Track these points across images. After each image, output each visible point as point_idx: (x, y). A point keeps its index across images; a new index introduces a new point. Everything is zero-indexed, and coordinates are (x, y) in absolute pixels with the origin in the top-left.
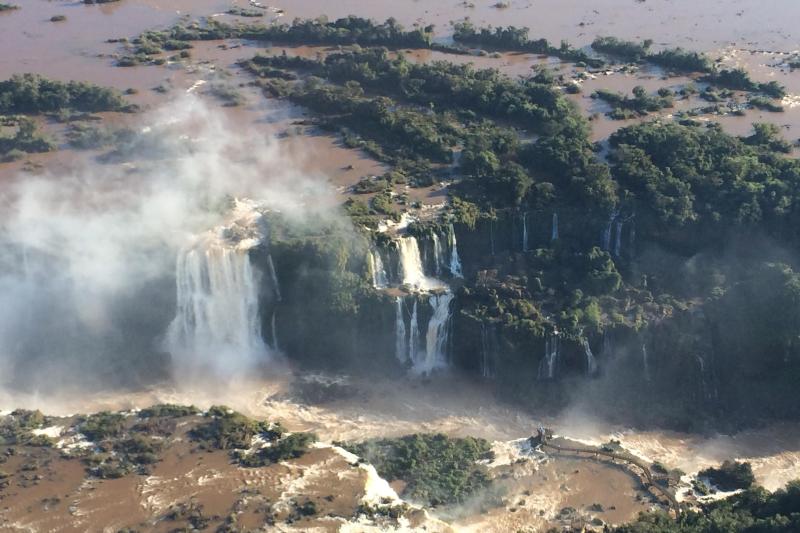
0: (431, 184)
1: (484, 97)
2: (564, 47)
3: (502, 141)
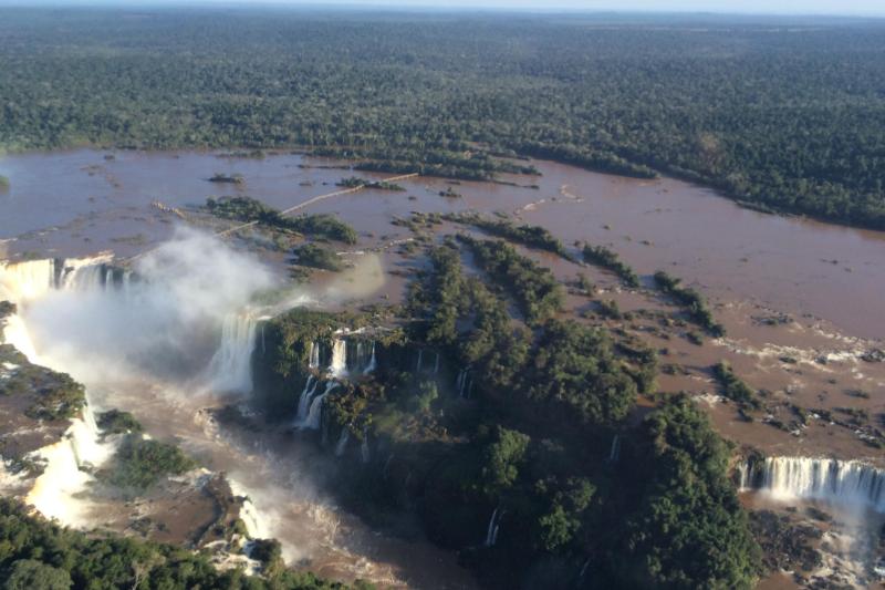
1: (517, 281)
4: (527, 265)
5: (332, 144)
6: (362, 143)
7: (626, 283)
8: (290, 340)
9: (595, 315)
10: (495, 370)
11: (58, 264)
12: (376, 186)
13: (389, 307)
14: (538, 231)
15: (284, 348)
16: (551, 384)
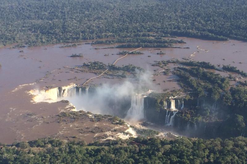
0: (186, 92)
1: (212, 79)
2: (242, 72)
3: (206, 86)
4: (211, 73)
5: (96, 39)
6: (108, 37)
7: (243, 76)
8: (159, 101)
9: (241, 85)
10: (225, 102)
11: (60, 89)
12: (132, 53)
13: (179, 90)
14: (204, 63)
15: (157, 104)
16: (243, 103)
